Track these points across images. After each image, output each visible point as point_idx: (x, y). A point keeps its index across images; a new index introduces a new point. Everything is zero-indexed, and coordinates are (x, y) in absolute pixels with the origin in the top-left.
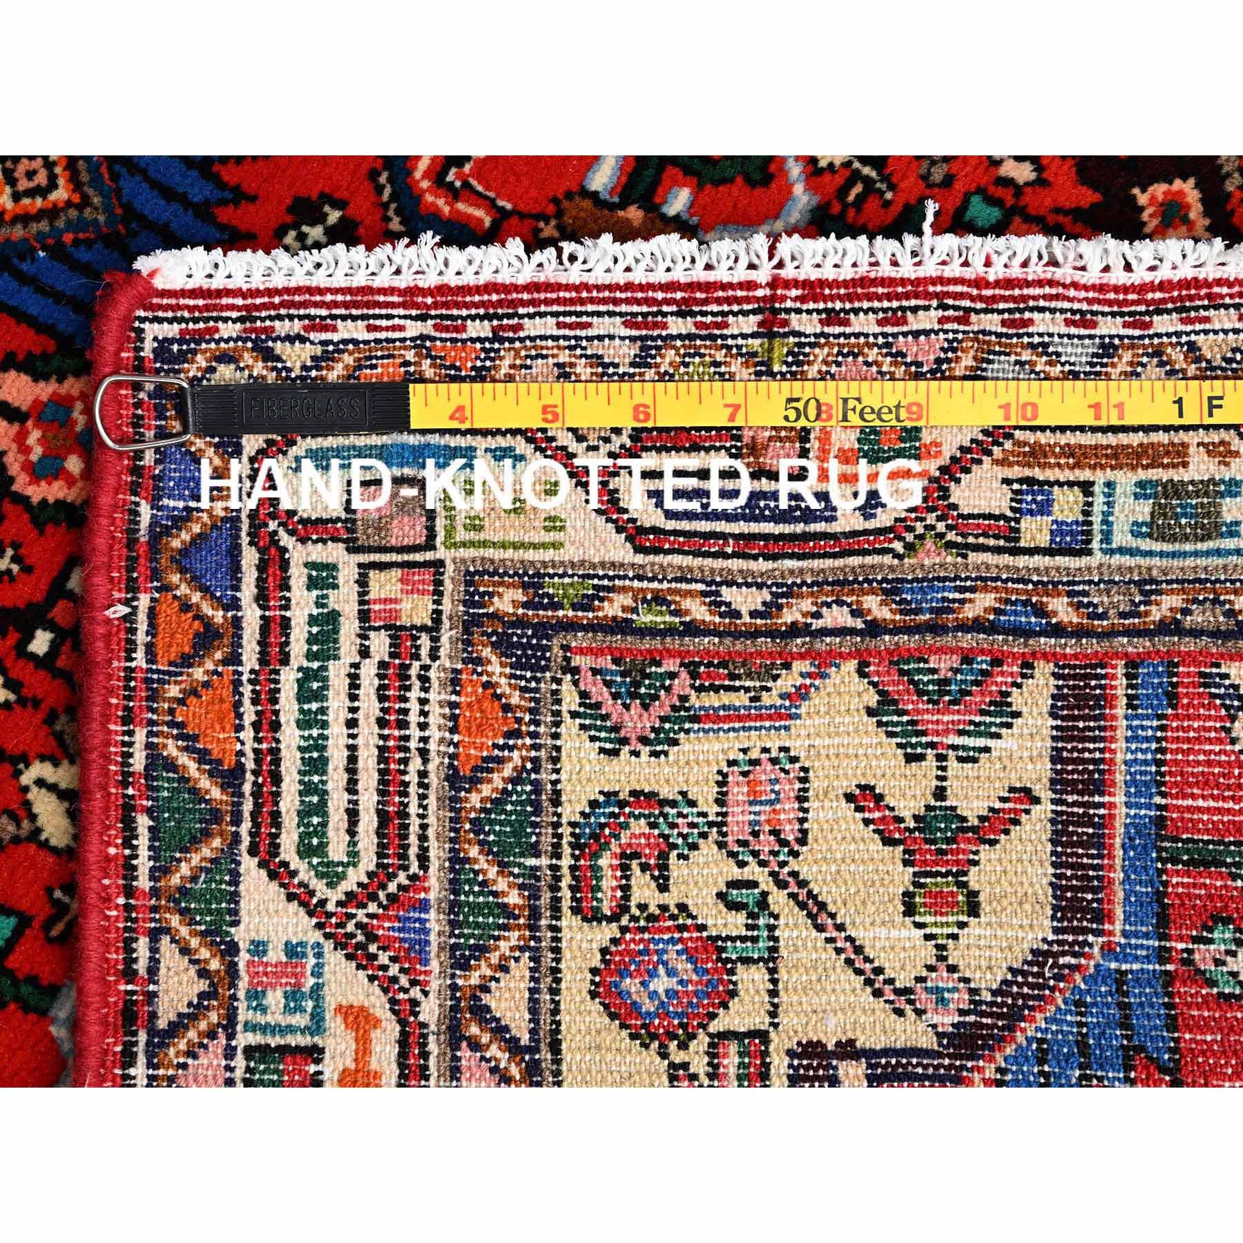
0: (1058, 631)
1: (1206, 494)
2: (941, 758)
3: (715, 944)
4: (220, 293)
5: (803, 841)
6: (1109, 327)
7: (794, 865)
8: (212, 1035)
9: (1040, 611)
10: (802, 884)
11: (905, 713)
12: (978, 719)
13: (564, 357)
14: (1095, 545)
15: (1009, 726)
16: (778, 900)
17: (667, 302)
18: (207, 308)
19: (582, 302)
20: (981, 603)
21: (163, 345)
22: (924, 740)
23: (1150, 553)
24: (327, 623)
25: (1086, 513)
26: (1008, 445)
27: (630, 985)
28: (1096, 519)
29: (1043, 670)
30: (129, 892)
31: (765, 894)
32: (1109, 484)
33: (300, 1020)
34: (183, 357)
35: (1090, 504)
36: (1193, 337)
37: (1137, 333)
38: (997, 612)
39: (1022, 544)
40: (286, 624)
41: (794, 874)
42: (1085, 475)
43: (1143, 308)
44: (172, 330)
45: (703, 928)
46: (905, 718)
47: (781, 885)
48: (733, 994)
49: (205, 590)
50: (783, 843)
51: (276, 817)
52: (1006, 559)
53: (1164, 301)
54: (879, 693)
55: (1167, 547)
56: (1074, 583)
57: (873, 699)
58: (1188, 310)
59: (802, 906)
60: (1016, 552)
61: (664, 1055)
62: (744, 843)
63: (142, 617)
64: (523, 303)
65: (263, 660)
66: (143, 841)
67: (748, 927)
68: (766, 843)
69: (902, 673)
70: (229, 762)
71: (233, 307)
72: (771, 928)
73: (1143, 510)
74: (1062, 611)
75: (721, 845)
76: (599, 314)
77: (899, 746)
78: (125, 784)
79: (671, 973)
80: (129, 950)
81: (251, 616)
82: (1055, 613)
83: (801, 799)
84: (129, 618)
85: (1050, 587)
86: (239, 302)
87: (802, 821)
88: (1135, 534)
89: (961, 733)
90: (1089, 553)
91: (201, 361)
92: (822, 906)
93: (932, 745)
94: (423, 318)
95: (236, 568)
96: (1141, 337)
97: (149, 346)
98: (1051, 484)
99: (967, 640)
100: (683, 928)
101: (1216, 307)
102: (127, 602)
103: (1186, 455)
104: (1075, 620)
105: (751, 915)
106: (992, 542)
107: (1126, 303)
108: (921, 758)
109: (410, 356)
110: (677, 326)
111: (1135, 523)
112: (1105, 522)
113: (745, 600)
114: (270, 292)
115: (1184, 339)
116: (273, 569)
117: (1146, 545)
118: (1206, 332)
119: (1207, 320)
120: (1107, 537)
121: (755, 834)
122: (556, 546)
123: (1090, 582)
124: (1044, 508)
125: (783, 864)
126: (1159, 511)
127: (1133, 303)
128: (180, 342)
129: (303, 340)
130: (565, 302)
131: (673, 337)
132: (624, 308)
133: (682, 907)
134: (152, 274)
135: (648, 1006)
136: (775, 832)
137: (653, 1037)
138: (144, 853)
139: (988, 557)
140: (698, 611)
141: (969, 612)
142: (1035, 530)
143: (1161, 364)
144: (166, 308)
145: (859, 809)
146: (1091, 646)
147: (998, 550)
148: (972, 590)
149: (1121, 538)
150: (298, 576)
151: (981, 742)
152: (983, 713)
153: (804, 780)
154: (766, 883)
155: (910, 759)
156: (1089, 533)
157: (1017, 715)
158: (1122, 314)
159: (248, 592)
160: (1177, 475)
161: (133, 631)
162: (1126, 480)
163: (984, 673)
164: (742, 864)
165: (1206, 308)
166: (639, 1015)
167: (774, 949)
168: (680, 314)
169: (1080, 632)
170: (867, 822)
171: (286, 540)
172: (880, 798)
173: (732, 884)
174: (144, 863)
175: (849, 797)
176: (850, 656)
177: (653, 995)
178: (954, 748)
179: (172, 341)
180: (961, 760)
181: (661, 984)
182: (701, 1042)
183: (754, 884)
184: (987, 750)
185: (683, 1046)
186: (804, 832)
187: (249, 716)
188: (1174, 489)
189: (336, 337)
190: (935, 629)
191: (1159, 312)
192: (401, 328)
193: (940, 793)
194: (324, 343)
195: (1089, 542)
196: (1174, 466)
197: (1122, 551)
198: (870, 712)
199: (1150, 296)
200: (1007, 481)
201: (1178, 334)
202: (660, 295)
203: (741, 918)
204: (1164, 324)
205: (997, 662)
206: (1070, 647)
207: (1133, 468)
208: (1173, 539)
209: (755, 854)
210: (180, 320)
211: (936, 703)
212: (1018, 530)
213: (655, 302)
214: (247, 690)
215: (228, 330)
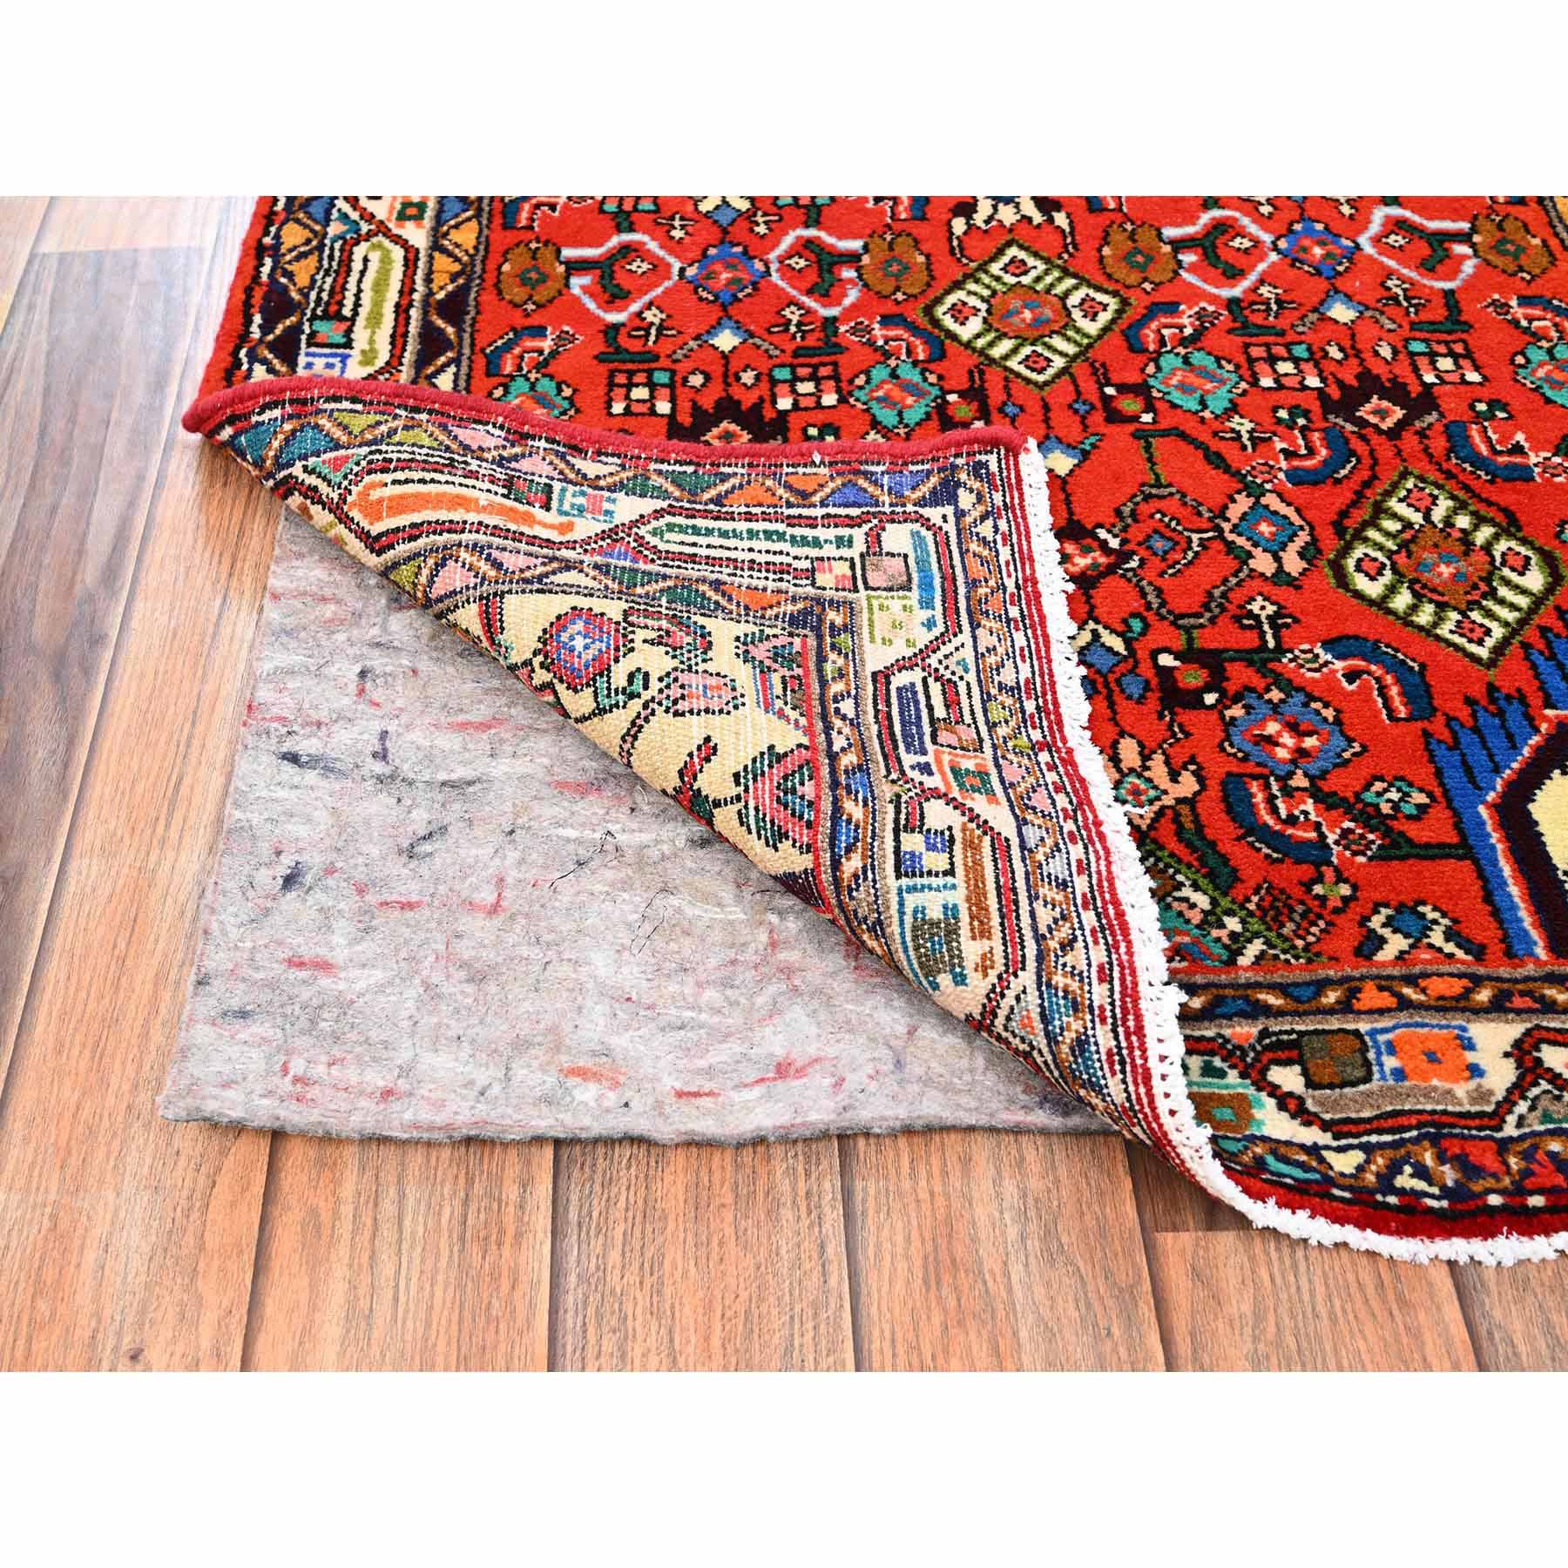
0: (836, 865)
1: (952, 957)
2: (738, 798)
3: (605, 671)
4: (1020, 490)
5: (676, 714)
6: (1081, 884)
7: (660, 710)
8: (561, 473)
9: (849, 850)
10: (647, 720)
11: (771, 767)
12: (768, 819)
13: (1000, 650)
14: (905, 881)
15: (767, 844)
16: (636, 706)
17: (1045, 701)
18: (1010, 485)
19: (1039, 658)
20: (854, 810)
21: (985, 465)
22: (751, 783)
23: (902, 922)
24: (816, 543)
25: (929, 873)
26: (978, 832)
27: (579, 626)
28: (926, 881)
29: (806, 861)
30: (649, 459)
31: (639, 696)
32: (954, 887)
33: (566, 507)
34: (978, 476)
35: (937, 875)
36: (1080, 938)
37: (1079, 901)
38: (849, 822)
39: (903, 835)
40: (814, 526)
41: (653, 713)
42: (960, 870)
43: (1099, 904)
44: (994, 467)
45: (617, 660)
46: (766, 769)
47: (645, 706)
48: (576, 691)
49: (833, 492)
50: (675, 702)
51: (693, 517)
52: (890, 826)
53: (1107, 917)
54: (786, 755)
55: (908, 938)
56: (873, 869)
57: (780, 750)
58: (1103, 931)
59: (633, 723)
60: (896, 832)
61: (535, 654)
62: (676, 680)
63: (814, 470)
64: (1034, 632)
65: (789, 517)
66: (678, 468)
67: (617, 691)
68: (675, 692)
69: (801, 767)
70: (725, 502)
71: (1012, 498)
72: (617, 706)
73: (935, 913)
74: (852, 865)
75: (675, 669)
76: (1032, 666)
77: (746, 767)
78: (712, 465)
79: (586, 647)
80: (613, 455)
81: (818, 512)
82: (848, 859)
83: (707, 711)
84: (813, 464)
85: (870, 855)
86: (1016, 501)
87: (691, 712)
88: (915, 912)
89: (757, 809)
90: (898, 877)
91: (976, 485)
92: (635, 738)
93: (746, 790)
94: (1018, 587)
95: (846, 505)
96: (1075, 905)
97: (983, 458)
98: (951, 853)
99: (826, 806)
100: (617, 649)
101: (1108, 950)
102: (822, 462)
103: (982, 937)
104: (845, 876)
105: (624, 689)
106: (903, 816)
107: (1102, 894)
108: (738, 783)
109: (992, 583)
110: (1030, 706)
111: (924, 908)
112: (923, 887)
113: (847, 707)
114: (1024, 518)
115: (1078, 933)
116: (847, 521)
117: (908, 919)
118: (1086, 947)
119: (1096, 942)
120: (913, 889)
121: (682, 687)
122: (872, 640)
123: (874, 881)
124: (931, 847)
125: (660, 704)
126: (934, 924)
127: (1103, 899)
128: (988, 473)
129: (996, 532)
130: (1038, 651)
131: (1021, 703)
132: (1038, 679)
133: (632, 650)
134: (1027, 450)
135: (564, 637)
136: (683, 697)
137: (545, 644)
138: (671, 468)
139: (891, 816)
140: (837, 687)
141: (848, 805)
142: (913, 842)
143: (1056, 921)
144: (1007, 463)
145: (699, 748)
146: (830, 892)
147: (897, 821)
148: (865, 804)
149: (911, 901)
150: (845, 532)
151: (753, 827)
152: (772, 822)
153: (721, 711)
154: (646, 695)
155: (736, 776)
156: (914, 875)
157: (776, 850)
158: (1092, 891)
159: (832, 510)
160: (965, 931)
161: (805, 466)
162: (958, 897)
163: (801, 817)
164: (661, 679)
165: (1107, 944)
166: (558, 631)
167: (605, 712)
168: (1038, 707)
169: (837, 881)
170: (691, 755)
171: (866, 527)
172: (708, 760)
173: (646, 675)
174: (665, 467)
175: (708, 739)
176: (812, 741)
177: (572, 638)
178: (746, 807)
179: (987, 468)
180: (739, 812)
181: (579, 643)
182: (547, 677)
183: (646, 687)
184: (750, 832)
185: (542, 665)
186: (683, 714)
187: (754, 510)
188: (952, 932)
189: (999, 546)
190: (835, 784)
191: (1098, 915)
192: (1009, 576)
193: (717, 804)
194: (995, 542)
195: (906, 875)
196: (972, 930)
197: (901, 904)
198: (771, 748)
199: (1110, 907)
200: (950, 828)
201: (1082, 928)
202: (1049, 697)
203: (623, 683)
204: (1089, 918)
205: (809, 825)
206: (826, 877)
207: (968, 899)
208: (915, 938)
209: (668, 687)
210: (1001, 471)
211: (778, 788)
212: (913, 831)
213: (1044, 694)
214: (771, 510)
215: (998, 498)
